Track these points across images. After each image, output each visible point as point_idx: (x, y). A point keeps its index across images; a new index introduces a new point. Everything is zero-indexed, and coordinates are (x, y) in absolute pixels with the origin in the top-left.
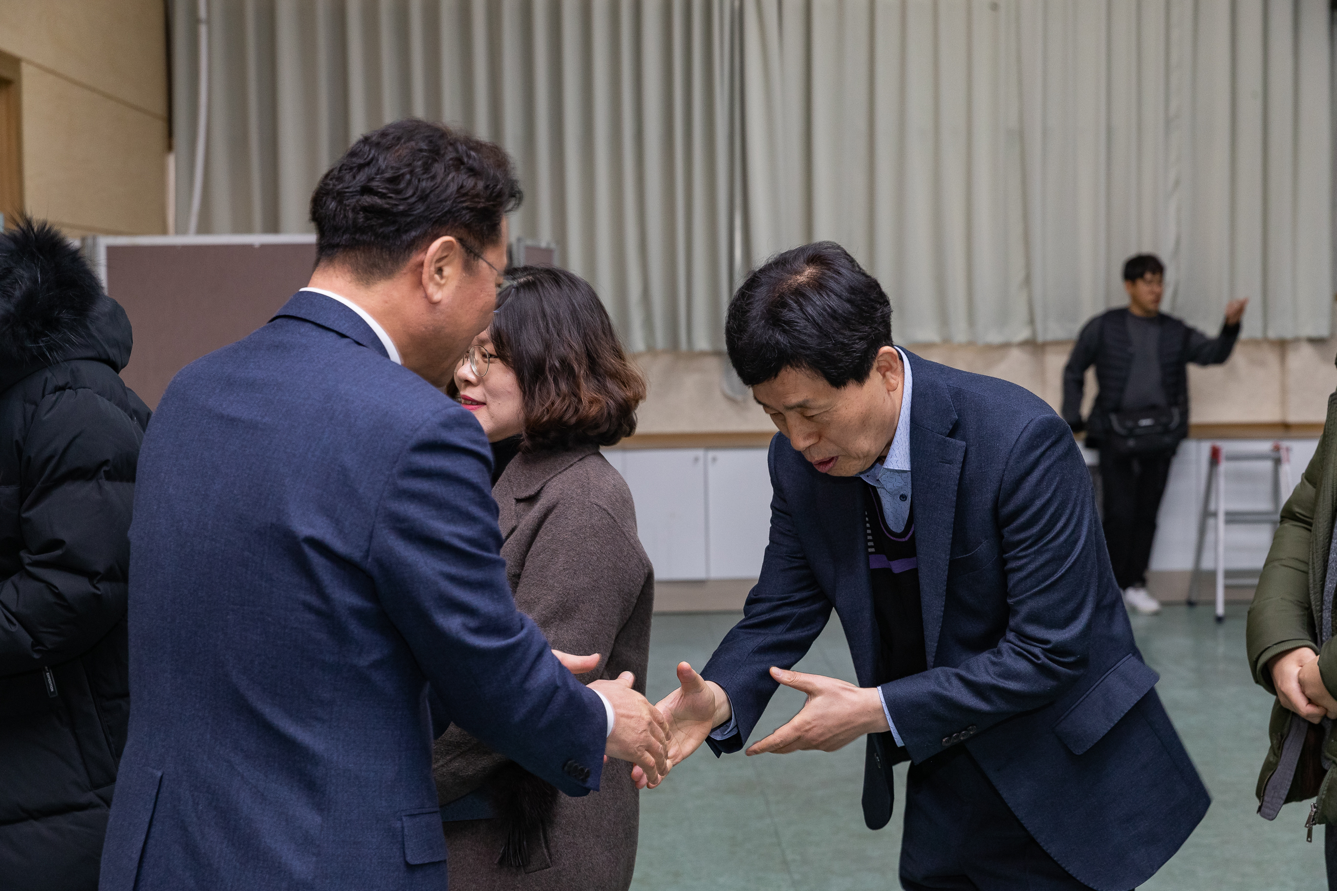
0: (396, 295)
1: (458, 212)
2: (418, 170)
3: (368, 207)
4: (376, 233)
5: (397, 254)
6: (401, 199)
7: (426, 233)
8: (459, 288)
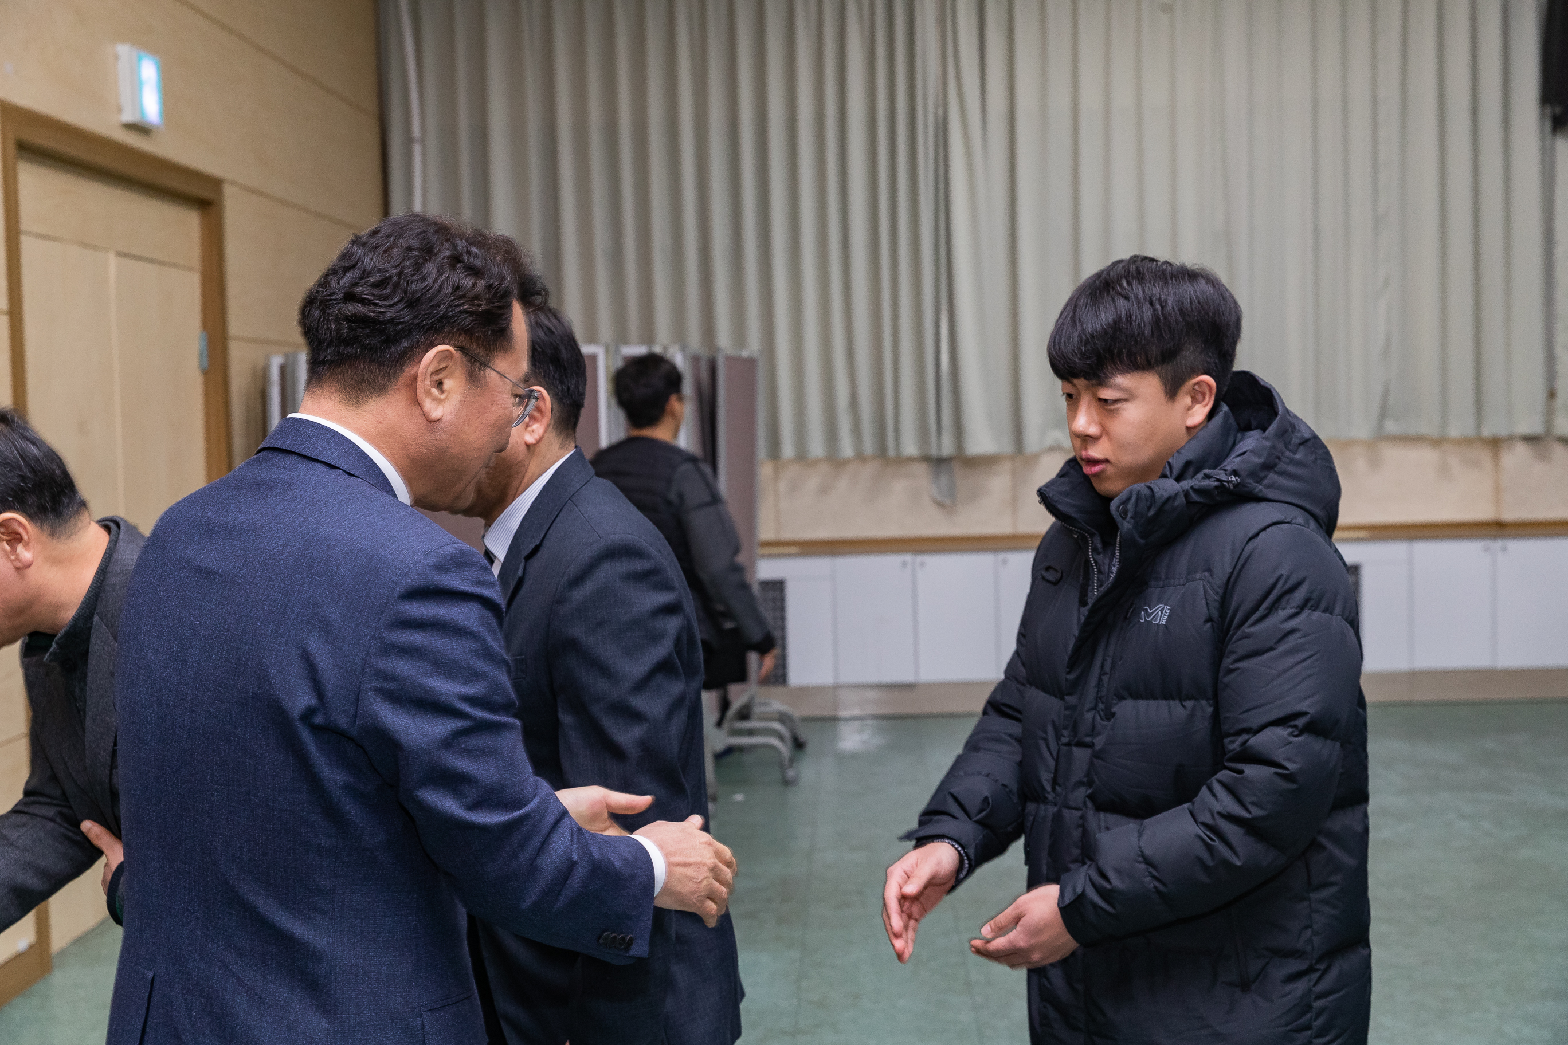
0: (390, 413)
1: (456, 316)
2: (408, 271)
3: (352, 316)
4: (363, 345)
5: (388, 368)
6: (390, 306)
7: (418, 342)
8: (463, 402)
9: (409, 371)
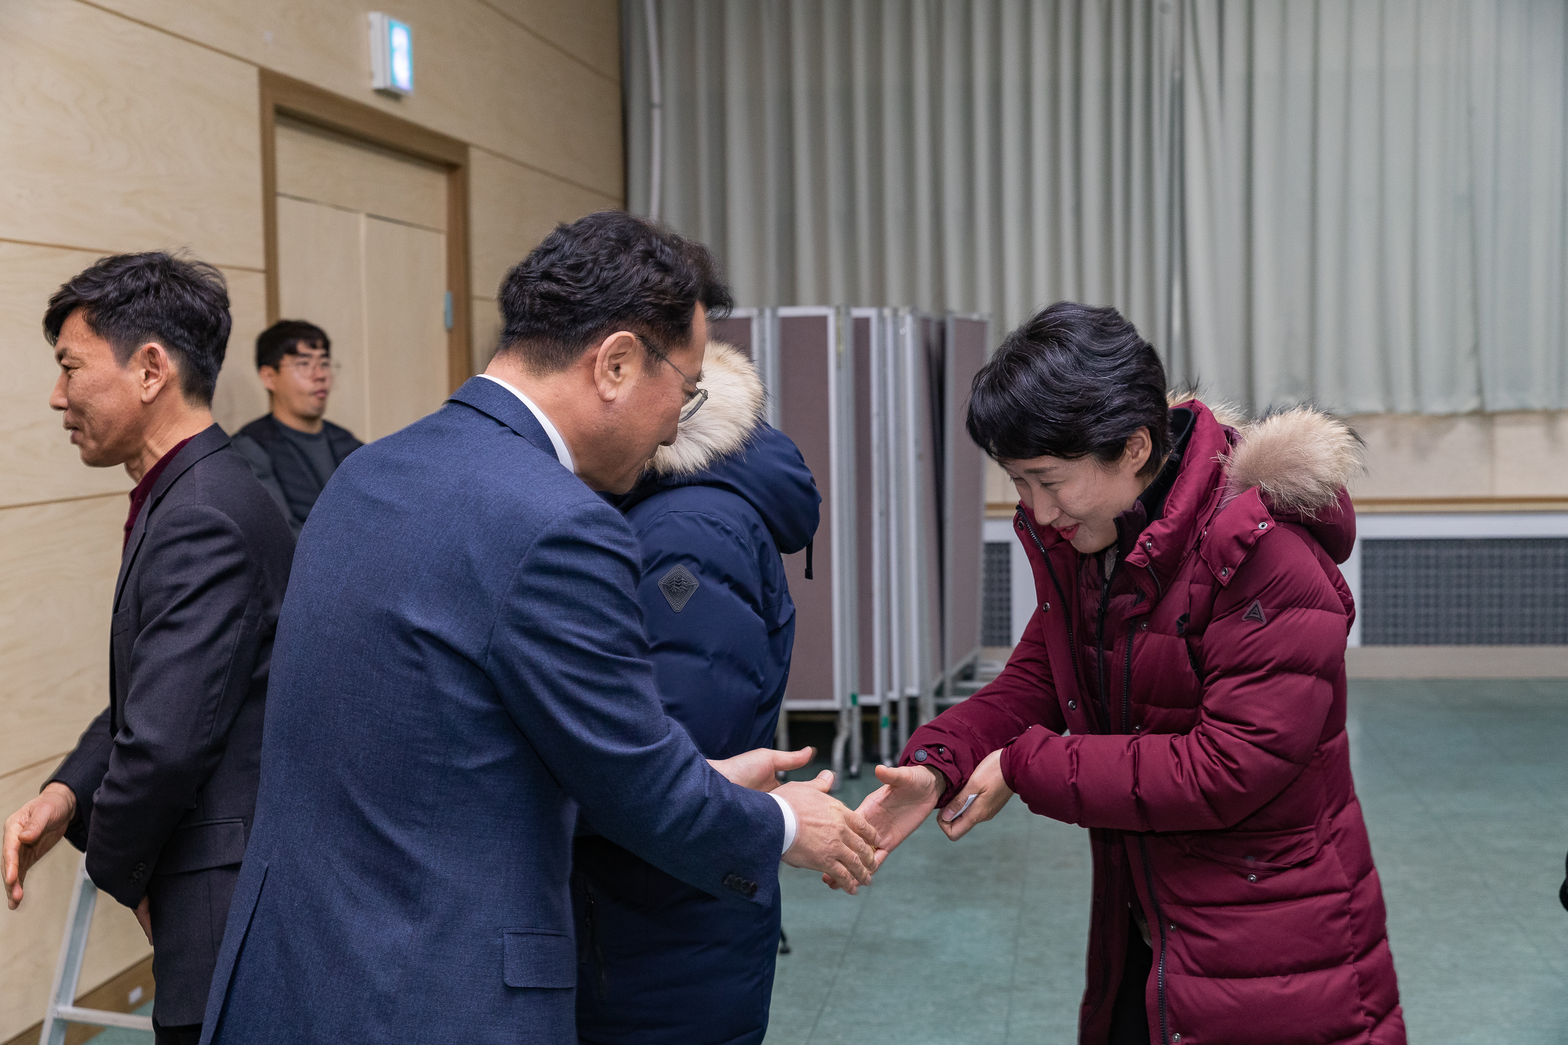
1: (641, 306)
2: (603, 259)
3: (545, 294)
4: (552, 322)
5: (571, 346)
6: (581, 288)
7: (602, 326)
8: (637, 389)
9: (590, 351)
